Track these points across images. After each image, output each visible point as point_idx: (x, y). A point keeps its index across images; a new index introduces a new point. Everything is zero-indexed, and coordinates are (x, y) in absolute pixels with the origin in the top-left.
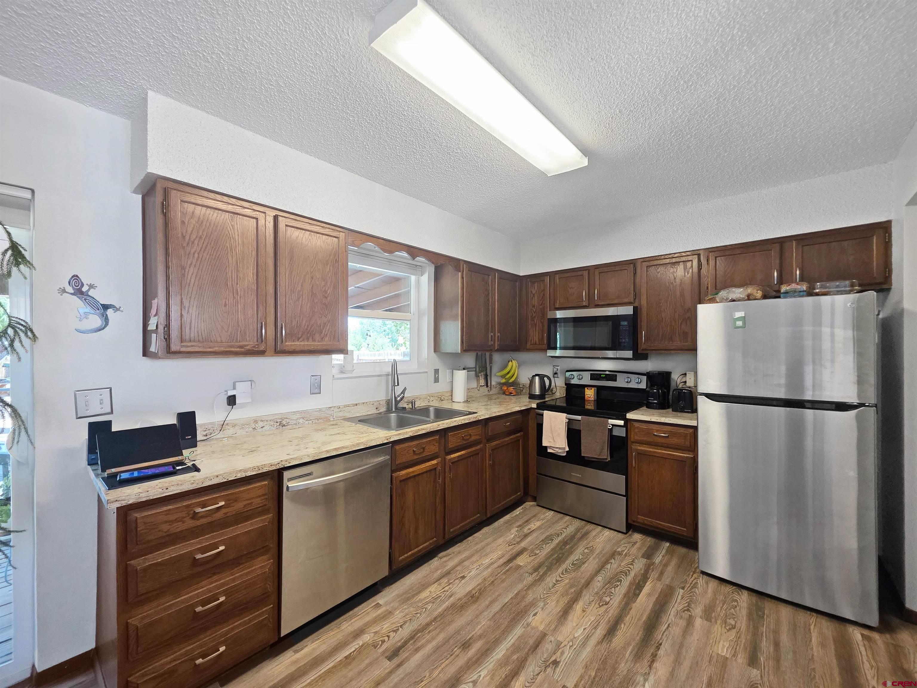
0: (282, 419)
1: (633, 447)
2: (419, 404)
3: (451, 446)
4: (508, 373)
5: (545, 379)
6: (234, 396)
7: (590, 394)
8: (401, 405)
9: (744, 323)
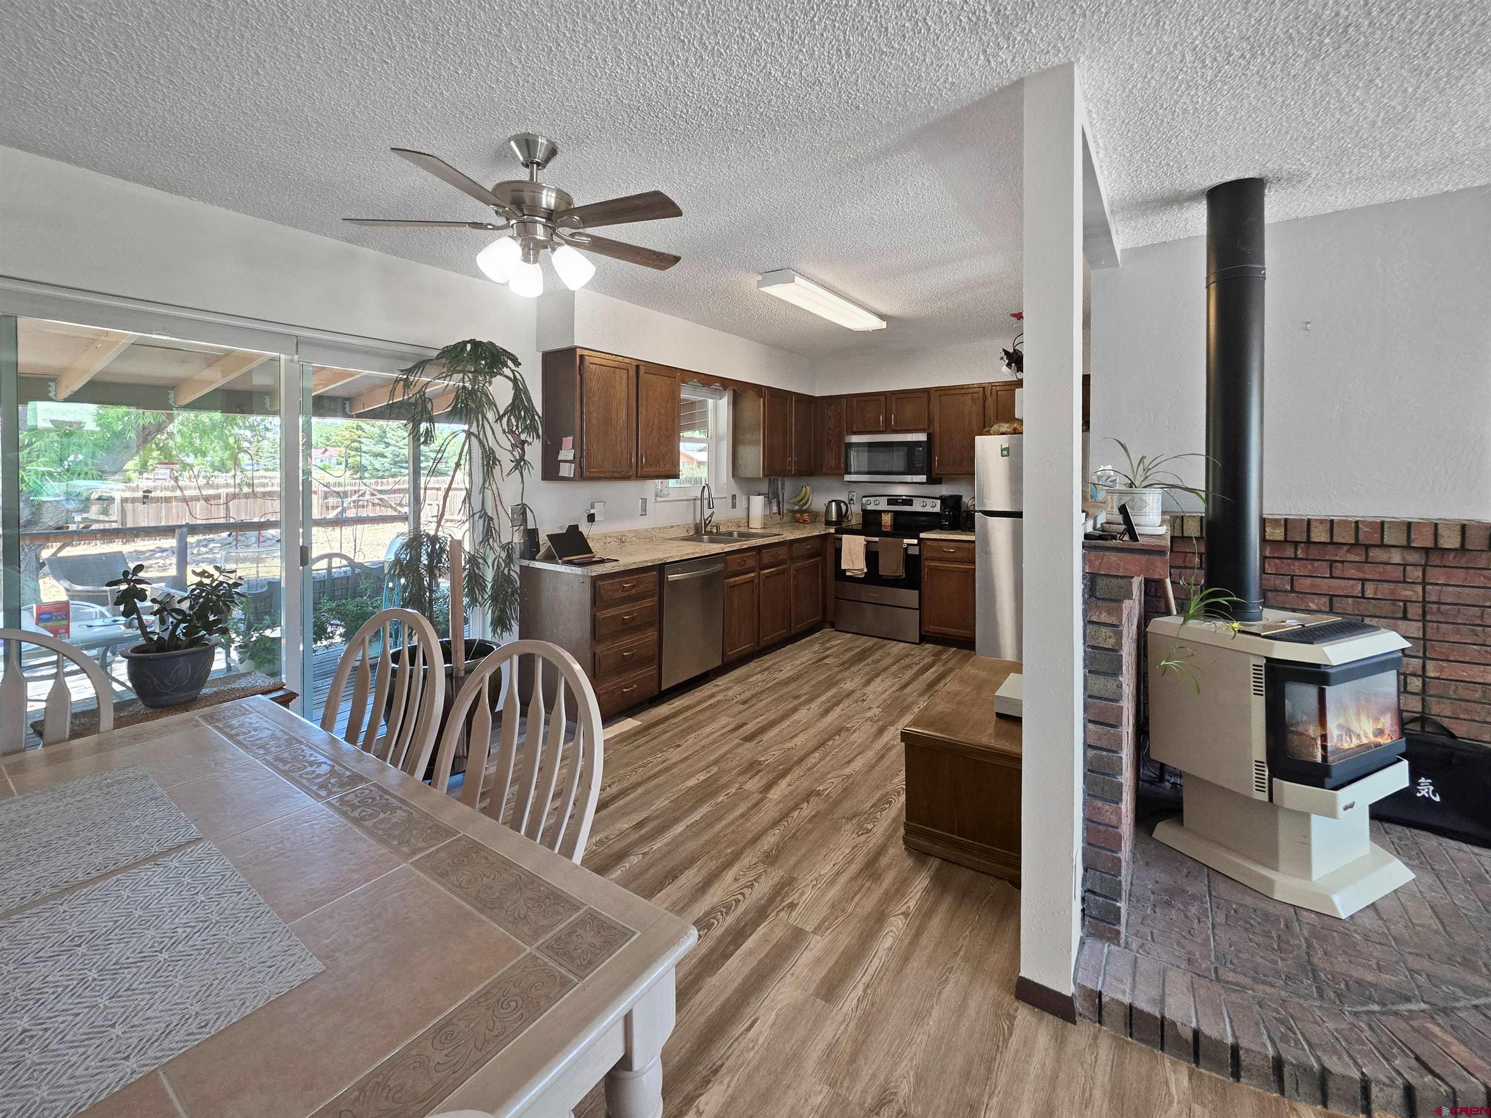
0: (622, 536)
1: (926, 563)
2: (723, 529)
3: (765, 561)
4: (801, 500)
5: (842, 504)
6: (593, 515)
7: (887, 519)
8: (708, 529)
9: (1008, 453)
